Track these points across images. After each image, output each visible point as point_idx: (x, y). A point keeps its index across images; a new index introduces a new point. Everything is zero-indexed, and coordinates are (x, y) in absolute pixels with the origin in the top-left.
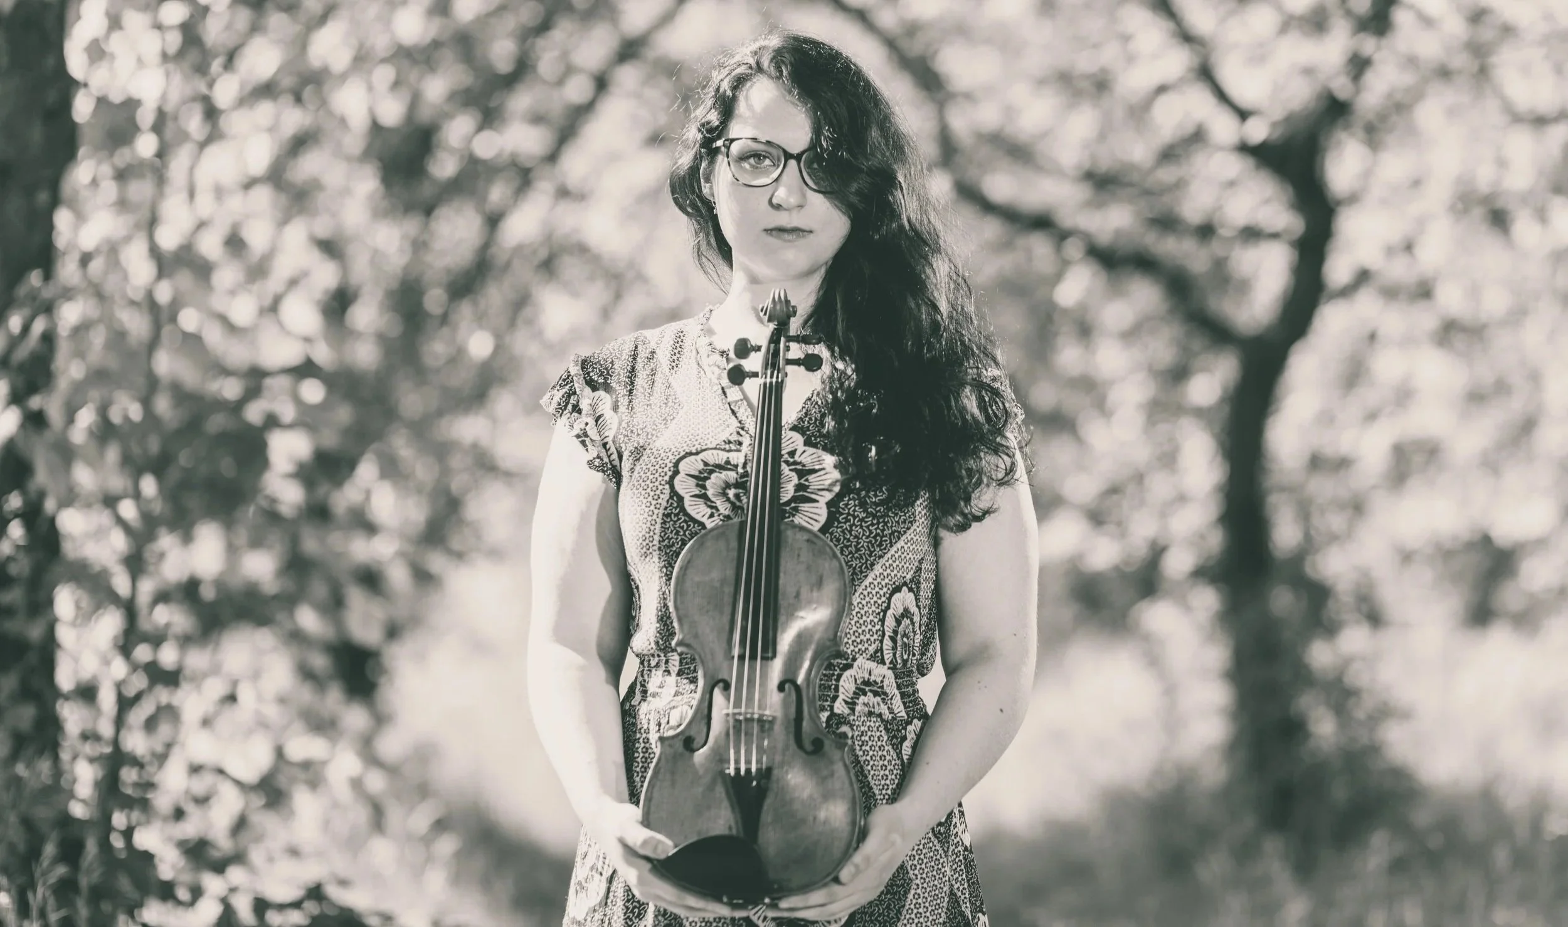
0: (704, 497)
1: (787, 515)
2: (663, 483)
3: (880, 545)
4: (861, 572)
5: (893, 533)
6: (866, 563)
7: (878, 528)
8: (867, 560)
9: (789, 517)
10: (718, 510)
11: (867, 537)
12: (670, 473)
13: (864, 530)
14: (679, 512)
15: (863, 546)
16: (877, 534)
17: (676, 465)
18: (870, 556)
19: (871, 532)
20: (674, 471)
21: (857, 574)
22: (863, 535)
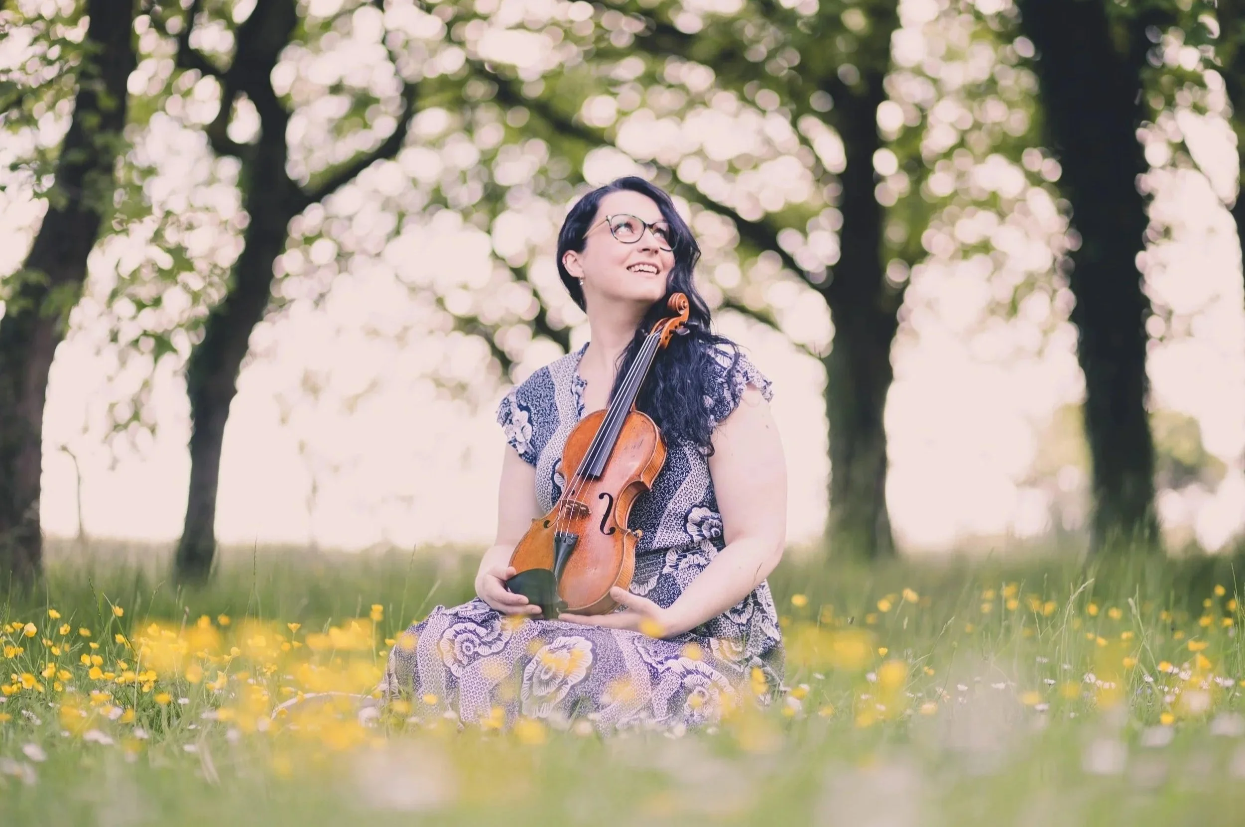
2: (549, 479)
3: (669, 492)
4: (660, 510)
5: (676, 483)
6: (661, 505)
7: (665, 483)
8: (661, 503)
11: (659, 491)
13: (656, 487)
15: (657, 496)
16: (665, 487)
18: (663, 500)
19: (661, 487)
21: (657, 512)
22: (656, 490)
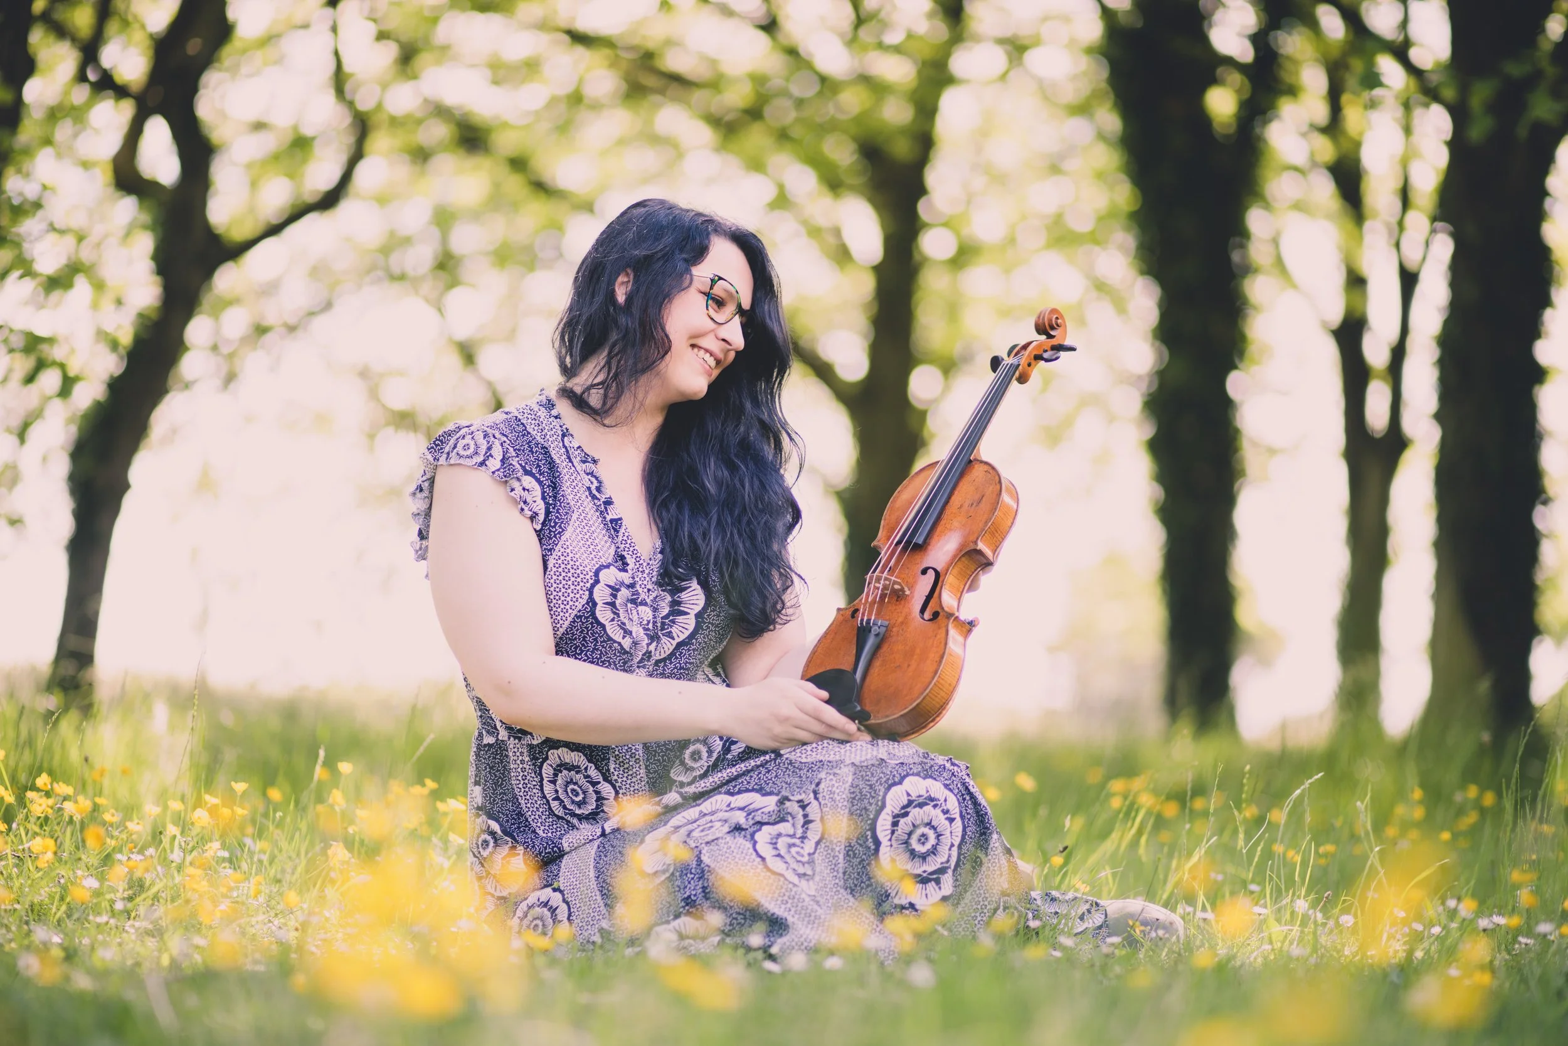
0: (612, 604)
1: (666, 627)
2: (584, 589)
9: (668, 628)
10: (619, 616)
12: (591, 581)
14: (590, 616)
17: (597, 573)
20: (595, 580)
